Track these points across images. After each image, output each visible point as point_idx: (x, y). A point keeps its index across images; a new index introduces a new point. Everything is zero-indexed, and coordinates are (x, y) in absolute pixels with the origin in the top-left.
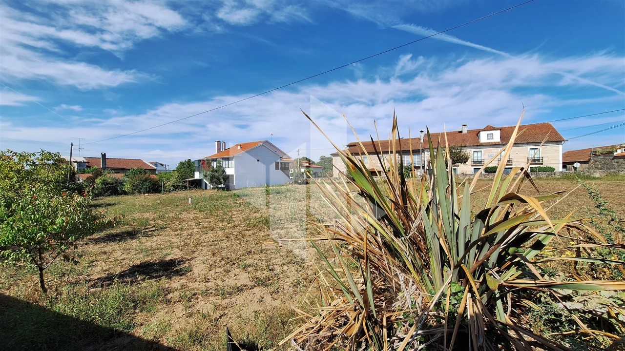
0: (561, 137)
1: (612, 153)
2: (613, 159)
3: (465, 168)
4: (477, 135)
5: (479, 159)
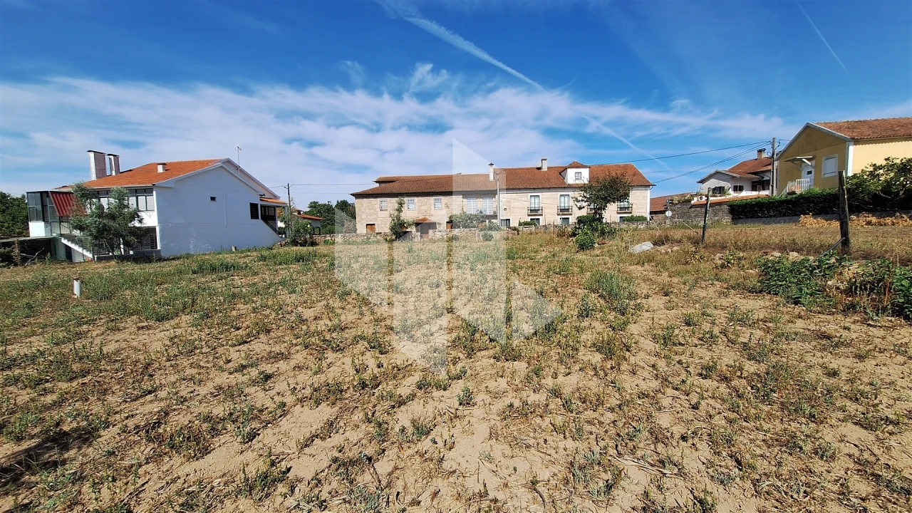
0: (648, 182)
1: (689, 201)
2: (691, 208)
3: (550, 217)
4: (560, 174)
5: (566, 205)
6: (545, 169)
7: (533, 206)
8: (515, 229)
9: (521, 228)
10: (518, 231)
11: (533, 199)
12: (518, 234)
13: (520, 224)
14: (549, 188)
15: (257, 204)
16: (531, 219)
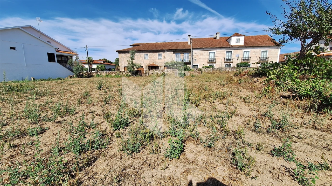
3: (220, 64)
4: (227, 40)
5: (230, 57)
6: (218, 38)
7: (211, 58)
8: (200, 70)
9: (203, 70)
10: (202, 71)
11: (211, 54)
12: (202, 73)
13: (203, 67)
14: (221, 48)
15: (54, 54)
16: (209, 65)
